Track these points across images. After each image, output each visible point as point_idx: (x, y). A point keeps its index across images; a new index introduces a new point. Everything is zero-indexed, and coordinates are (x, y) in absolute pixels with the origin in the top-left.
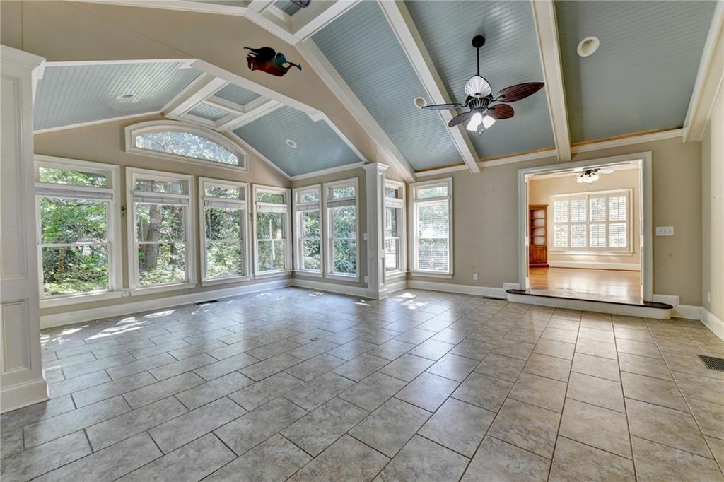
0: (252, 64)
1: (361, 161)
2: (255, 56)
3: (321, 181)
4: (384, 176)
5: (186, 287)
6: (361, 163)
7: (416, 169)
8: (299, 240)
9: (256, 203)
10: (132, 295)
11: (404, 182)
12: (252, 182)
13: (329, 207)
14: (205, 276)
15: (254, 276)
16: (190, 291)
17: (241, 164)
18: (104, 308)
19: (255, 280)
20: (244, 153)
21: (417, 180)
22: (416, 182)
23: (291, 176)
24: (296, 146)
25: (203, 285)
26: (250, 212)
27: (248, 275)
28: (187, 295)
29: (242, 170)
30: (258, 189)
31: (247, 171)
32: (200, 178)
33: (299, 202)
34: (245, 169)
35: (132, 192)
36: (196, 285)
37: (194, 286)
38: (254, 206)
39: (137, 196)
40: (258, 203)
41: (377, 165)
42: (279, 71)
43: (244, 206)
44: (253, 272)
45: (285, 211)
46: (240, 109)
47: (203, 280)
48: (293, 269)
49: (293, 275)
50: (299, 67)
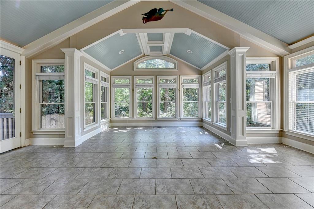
0: (145, 21)
1: (226, 50)
2: (146, 16)
3: (211, 69)
4: (245, 56)
5: (151, 120)
6: (227, 51)
7: (289, 42)
8: (205, 102)
9: (182, 84)
10: (135, 120)
11: (278, 56)
12: (180, 74)
13: (215, 82)
14: (159, 116)
15: (180, 118)
16: (153, 121)
17: (175, 68)
18: (126, 123)
19: (181, 120)
20: (176, 62)
21: (291, 52)
22: (291, 53)
23: (201, 68)
24: (192, 53)
25: (158, 120)
26: (179, 88)
27: (177, 118)
28: (151, 123)
29: (176, 70)
30: (183, 78)
31: (177, 70)
32: (157, 76)
33: (205, 82)
34: (177, 69)
35: (135, 85)
36: (155, 119)
37: (154, 120)
38: (181, 85)
39: (136, 86)
40: (183, 84)
41: (235, 49)
42: (160, 18)
43: (176, 86)
44: (180, 117)
45: (198, 87)
46: (161, 43)
47: (158, 118)
48: (202, 117)
49: (202, 120)
50: (172, 10)
